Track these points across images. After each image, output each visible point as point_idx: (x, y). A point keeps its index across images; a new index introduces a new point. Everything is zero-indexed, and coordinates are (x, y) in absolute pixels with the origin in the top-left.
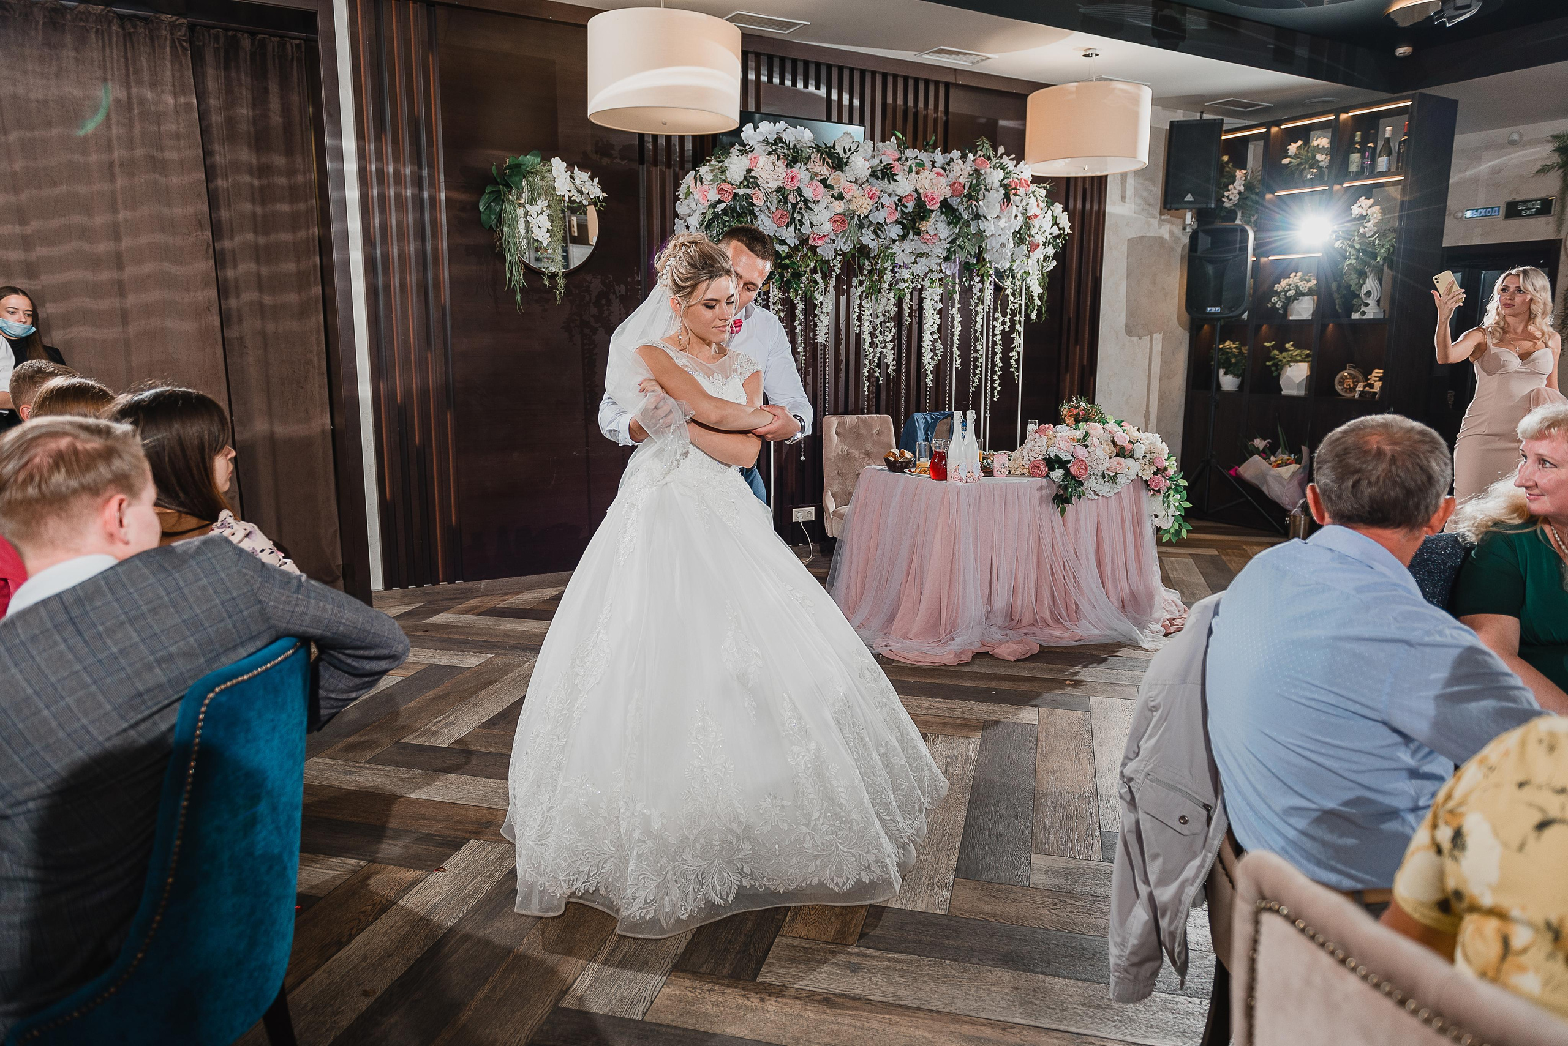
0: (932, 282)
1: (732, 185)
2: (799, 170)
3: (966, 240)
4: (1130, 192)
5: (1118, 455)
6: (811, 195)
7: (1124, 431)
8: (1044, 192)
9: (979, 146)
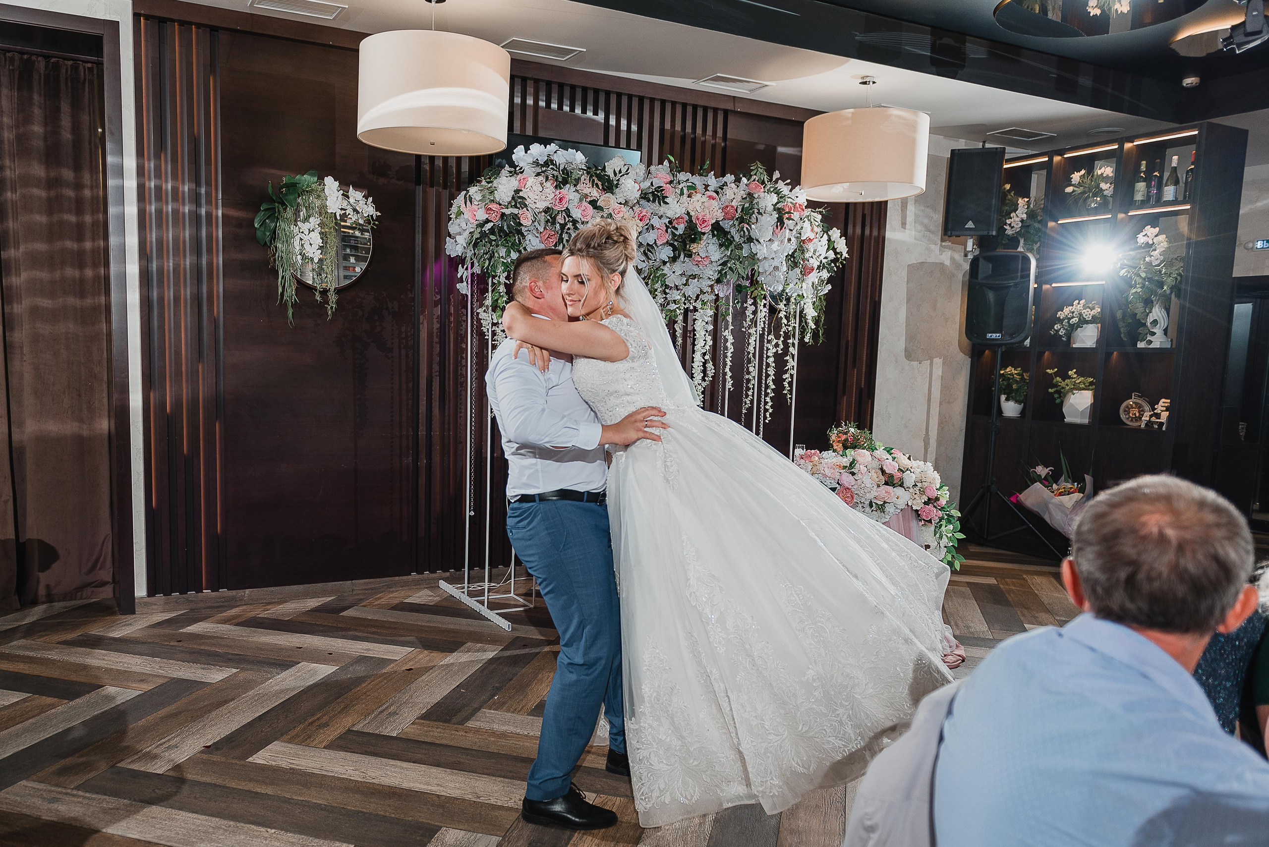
0: (704, 303)
1: (500, 205)
2: (568, 191)
3: (738, 263)
4: (910, 218)
5: (886, 483)
6: (580, 216)
7: (894, 459)
8: (820, 217)
9: (753, 170)
